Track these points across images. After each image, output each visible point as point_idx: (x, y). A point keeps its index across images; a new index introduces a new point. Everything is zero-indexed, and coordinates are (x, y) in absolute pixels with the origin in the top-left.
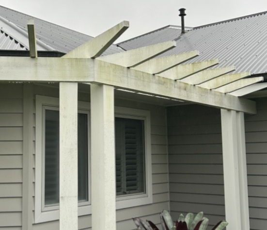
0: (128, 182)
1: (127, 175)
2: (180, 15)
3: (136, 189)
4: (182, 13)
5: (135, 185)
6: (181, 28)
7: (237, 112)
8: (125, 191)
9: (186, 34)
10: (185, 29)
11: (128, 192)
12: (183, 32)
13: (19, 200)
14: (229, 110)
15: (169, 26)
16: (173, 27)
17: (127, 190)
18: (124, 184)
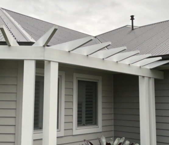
0: (87, 118)
1: (86, 114)
2: (131, 19)
3: (92, 123)
4: (132, 18)
5: (92, 120)
6: (131, 27)
7: (150, 78)
8: (85, 124)
9: (134, 30)
10: (134, 27)
11: (86, 124)
12: (133, 29)
13: (13, 127)
14: (143, 77)
15: (127, 25)
16: (128, 26)
17: (86, 123)
18: (84, 119)
